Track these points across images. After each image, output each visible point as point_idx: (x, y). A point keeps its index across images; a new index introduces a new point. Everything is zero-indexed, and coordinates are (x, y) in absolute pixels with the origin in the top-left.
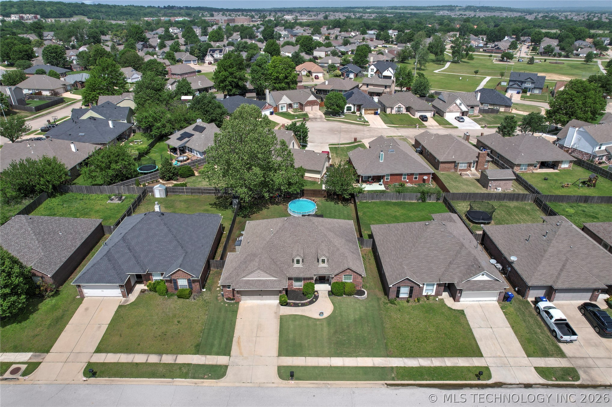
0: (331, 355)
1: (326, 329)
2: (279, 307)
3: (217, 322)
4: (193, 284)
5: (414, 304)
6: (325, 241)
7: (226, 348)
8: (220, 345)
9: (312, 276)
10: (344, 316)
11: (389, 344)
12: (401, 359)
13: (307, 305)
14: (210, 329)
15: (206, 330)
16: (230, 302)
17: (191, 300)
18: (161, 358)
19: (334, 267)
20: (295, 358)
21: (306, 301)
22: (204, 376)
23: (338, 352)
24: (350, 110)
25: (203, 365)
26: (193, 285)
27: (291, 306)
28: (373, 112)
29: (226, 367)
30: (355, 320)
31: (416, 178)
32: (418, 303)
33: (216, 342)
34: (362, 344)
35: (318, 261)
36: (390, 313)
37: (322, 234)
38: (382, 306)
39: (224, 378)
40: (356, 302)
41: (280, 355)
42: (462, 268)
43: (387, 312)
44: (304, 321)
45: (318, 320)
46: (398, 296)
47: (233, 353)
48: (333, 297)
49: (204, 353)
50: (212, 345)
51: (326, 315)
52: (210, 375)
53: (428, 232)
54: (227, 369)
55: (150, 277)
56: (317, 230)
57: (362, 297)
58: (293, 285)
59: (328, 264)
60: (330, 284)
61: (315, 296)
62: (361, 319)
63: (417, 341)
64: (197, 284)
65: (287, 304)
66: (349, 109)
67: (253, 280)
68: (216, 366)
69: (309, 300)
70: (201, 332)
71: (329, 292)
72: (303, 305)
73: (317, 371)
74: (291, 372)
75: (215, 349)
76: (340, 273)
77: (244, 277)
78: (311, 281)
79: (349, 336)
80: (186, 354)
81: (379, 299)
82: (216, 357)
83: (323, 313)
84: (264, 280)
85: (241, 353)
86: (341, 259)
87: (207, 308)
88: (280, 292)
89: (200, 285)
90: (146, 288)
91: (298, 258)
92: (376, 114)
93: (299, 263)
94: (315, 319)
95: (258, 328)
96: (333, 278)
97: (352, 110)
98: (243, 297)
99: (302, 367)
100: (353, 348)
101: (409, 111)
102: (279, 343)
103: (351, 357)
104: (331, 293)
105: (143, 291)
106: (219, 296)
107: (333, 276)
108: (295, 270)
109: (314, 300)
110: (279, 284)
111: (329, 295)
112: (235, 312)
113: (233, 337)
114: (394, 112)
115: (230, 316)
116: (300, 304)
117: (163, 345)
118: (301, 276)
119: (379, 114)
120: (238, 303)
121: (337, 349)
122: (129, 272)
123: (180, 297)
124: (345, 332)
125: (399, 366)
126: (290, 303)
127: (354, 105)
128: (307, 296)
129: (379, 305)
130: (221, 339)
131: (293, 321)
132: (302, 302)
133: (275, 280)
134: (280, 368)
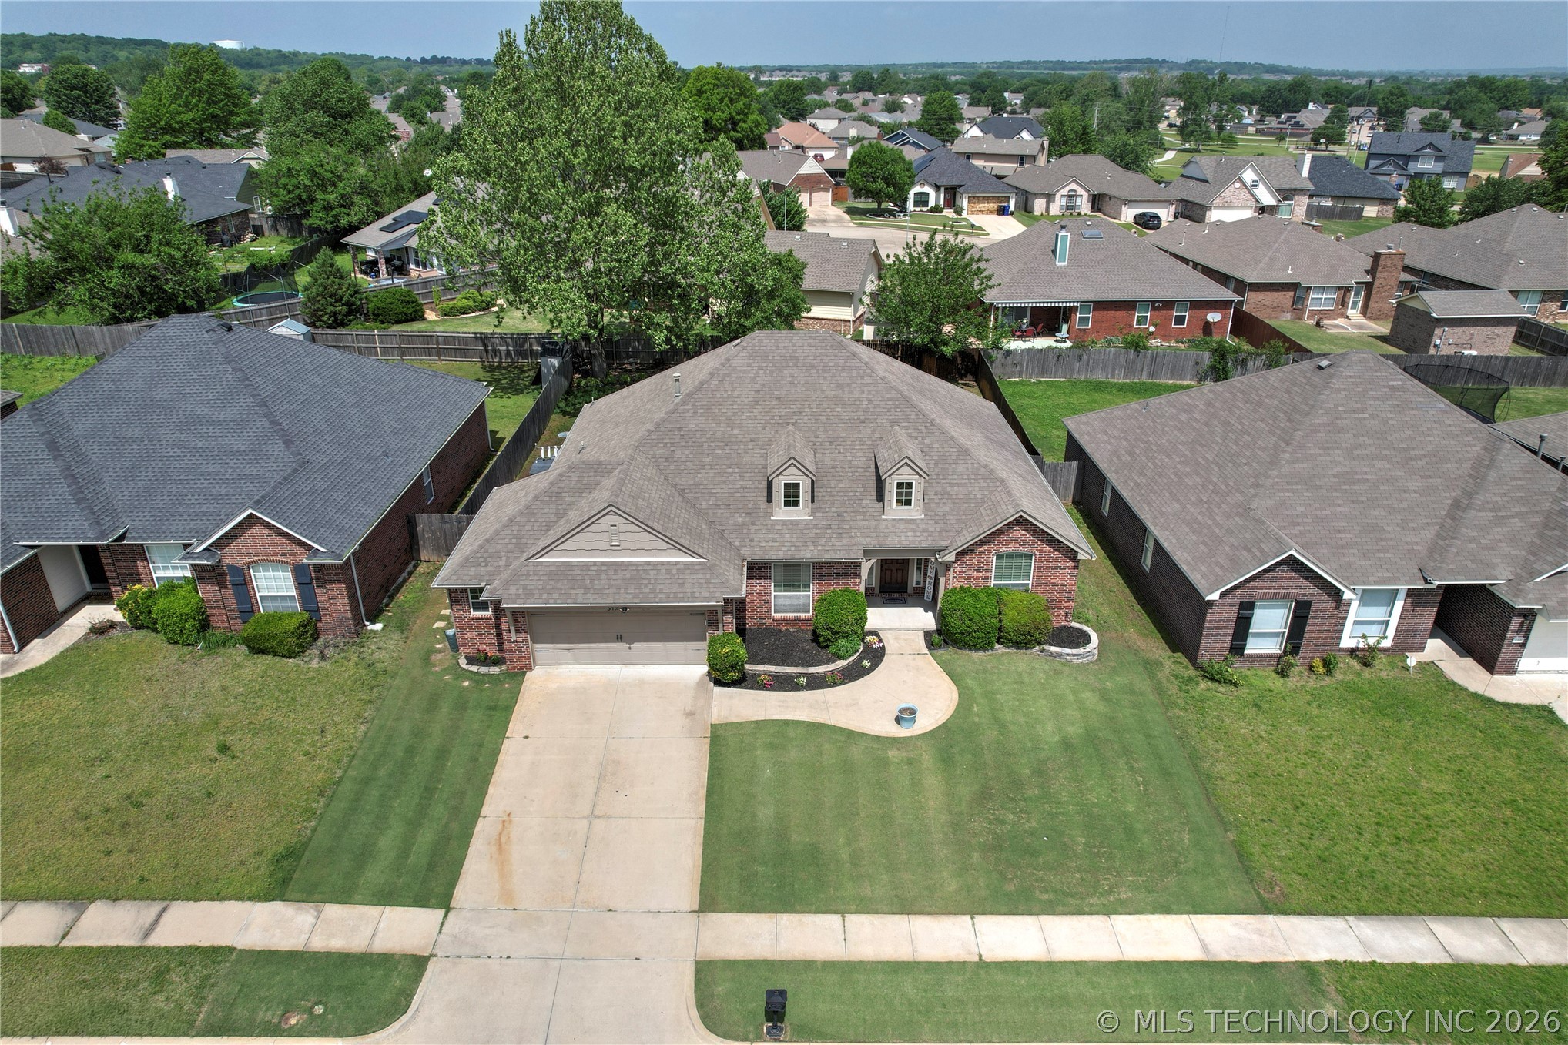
0: (975, 906)
1: (933, 783)
2: (709, 693)
3: (410, 751)
4: (319, 592)
5: (1312, 683)
6: (907, 419)
7: (431, 866)
8: (404, 853)
9: (856, 554)
10: (1011, 727)
11: (1256, 850)
12: (1337, 923)
13: (835, 684)
14: (366, 781)
15: (347, 787)
16: (484, 669)
17: (311, 662)
18: (78, 919)
19: (952, 519)
20: (785, 919)
21: (831, 667)
22: (285, 1016)
23: (1010, 887)
24: (926, 203)
25: (292, 954)
26: (322, 596)
27: (762, 687)
28: (993, 206)
29: (419, 963)
30: (1067, 745)
31: (1180, 320)
32: (1327, 680)
33: (387, 843)
34: (1122, 848)
35: (880, 497)
36: (1218, 717)
37: (893, 394)
38: (1173, 690)
39: (396, 1025)
40: (1057, 673)
41: (708, 902)
42: (1517, 523)
43: (1202, 712)
44: (826, 746)
45: (894, 741)
46: (1237, 648)
47: (463, 894)
48: (948, 653)
49: (315, 893)
50: (364, 855)
51: (925, 723)
52: (319, 1010)
53: (1338, 391)
54: (417, 978)
55: (140, 565)
56: (868, 380)
57: (1081, 650)
58: (767, 603)
59: (926, 510)
60: (930, 606)
61: (868, 648)
62: (1091, 738)
63: (1385, 833)
64: (338, 589)
65: (742, 681)
66: (921, 200)
67: (586, 566)
68: (365, 959)
69: (841, 663)
70: (321, 795)
71: (928, 634)
72: (816, 683)
73: (909, 989)
74: (770, 993)
75: (374, 874)
76: (981, 543)
77: (546, 550)
78: (851, 582)
79: (1053, 816)
80: (220, 897)
81: (1150, 667)
82: (373, 911)
83: (913, 712)
84: (636, 565)
85: (507, 896)
86: (981, 489)
87: (375, 694)
88: (711, 617)
89: (352, 597)
90: (119, 617)
91: (792, 476)
92: (1003, 211)
93: (797, 504)
94: (878, 738)
95: (601, 778)
96: (948, 566)
97: (932, 203)
98: (543, 651)
99: (830, 966)
100: (1079, 869)
101: (1099, 210)
102: (705, 844)
103: (1079, 912)
104: (942, 638)
105: (102, 630)
106: (439, 651)
107: (951, 557)
108: (779, 532)
109: (866, 663)
110: (708, 582)
111: (931, 645)
112: (500, 712)
113: (475, 816)
114: (1055, 209)
115: (476, 726)
116: (803, 681)
117: (109, 853)
118: (808, 554)
119: (1012, 213)
120: (518, 675)
121: (1002, 874)
122: (31, 538)
123: (257, 647)
124: (1029, 793)
125: (1341, 958)
126: (755, 675)
127: (937, 188)
128: (833, 649)
129: (1159, 689)
130: (414, 824)
131: (771, 746)
132: (812, 670)
133: (687, 565)
134: (706, 972)
